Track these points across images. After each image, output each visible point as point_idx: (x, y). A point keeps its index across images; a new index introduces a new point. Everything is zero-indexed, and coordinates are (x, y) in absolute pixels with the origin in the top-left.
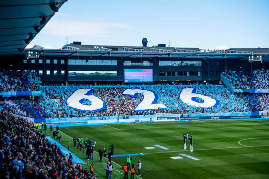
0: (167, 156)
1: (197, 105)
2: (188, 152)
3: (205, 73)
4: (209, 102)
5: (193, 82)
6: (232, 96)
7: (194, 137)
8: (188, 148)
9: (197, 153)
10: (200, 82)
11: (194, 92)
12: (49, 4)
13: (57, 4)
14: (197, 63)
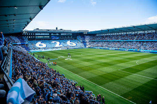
0: (64, 59)
1: (71, 45)
2: (69, 58)
3: (73, 37)
4: (74, 44)
5: (70, 39)
6: (80, 43)
7: (71, 54)
8: (69, 57)
9: (71, 58)
10: (72, 39)
11: (70, 42)
12: (39, 6)
13: (42, 6)
14: (71, 34)
